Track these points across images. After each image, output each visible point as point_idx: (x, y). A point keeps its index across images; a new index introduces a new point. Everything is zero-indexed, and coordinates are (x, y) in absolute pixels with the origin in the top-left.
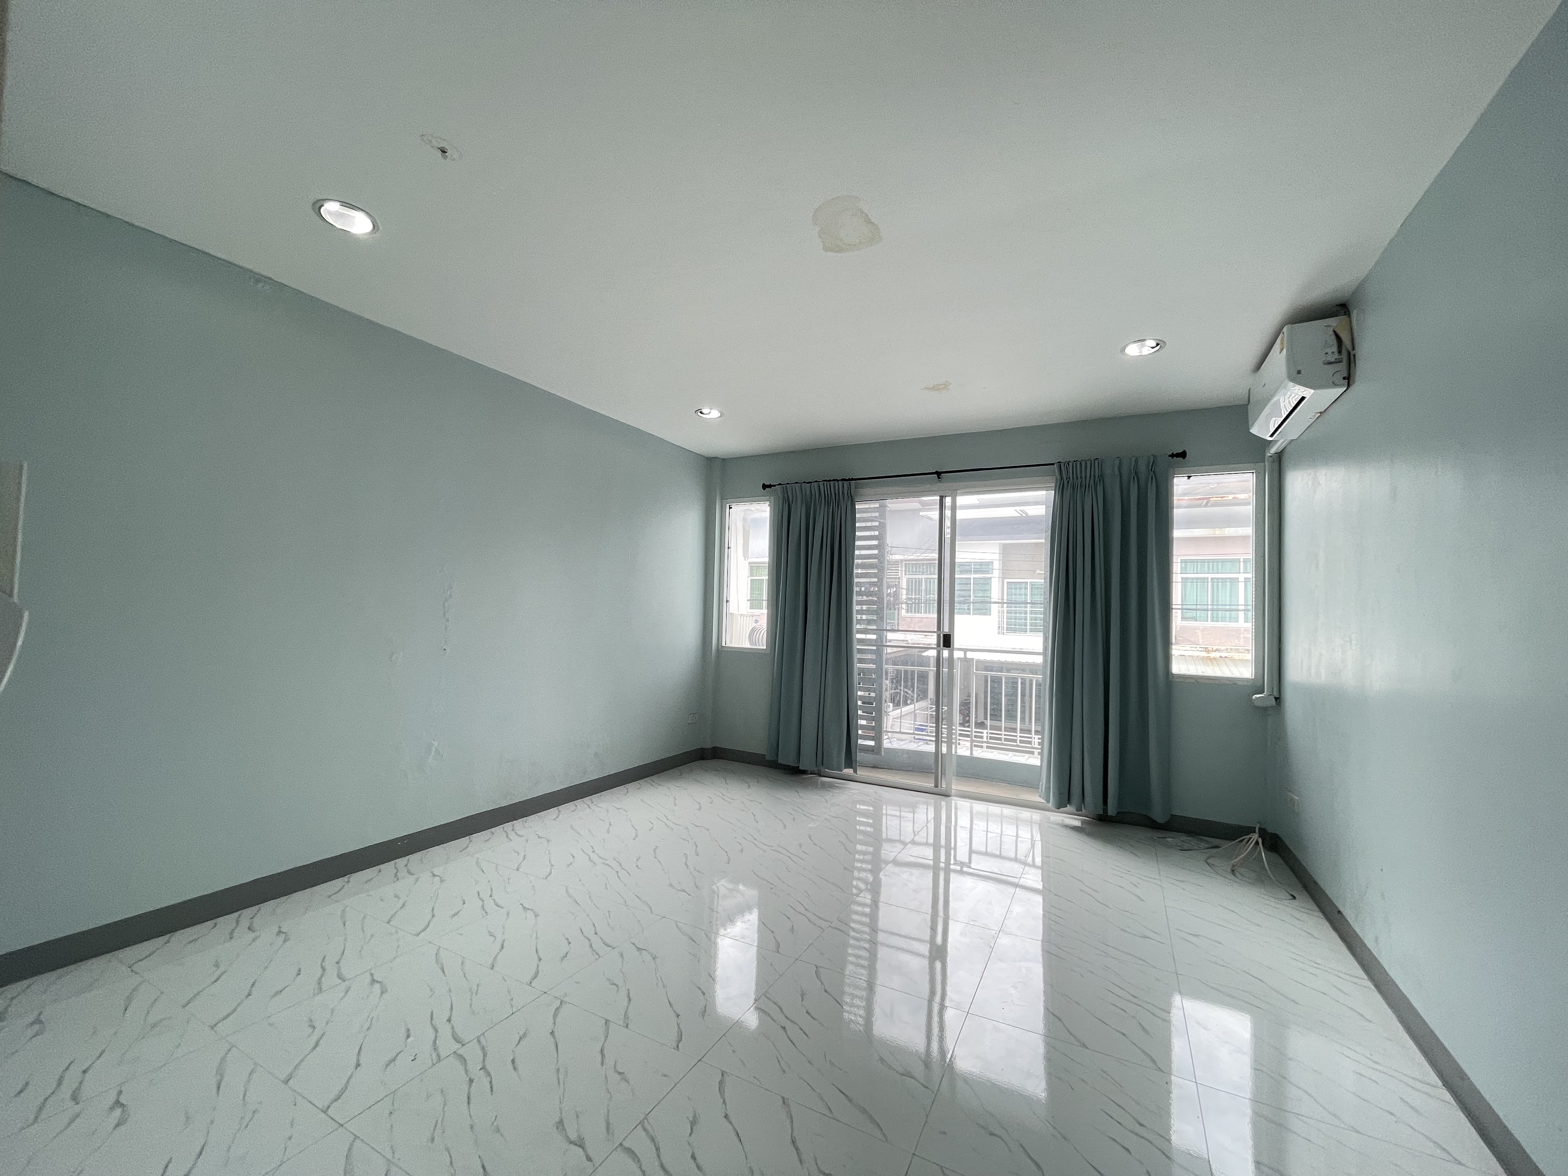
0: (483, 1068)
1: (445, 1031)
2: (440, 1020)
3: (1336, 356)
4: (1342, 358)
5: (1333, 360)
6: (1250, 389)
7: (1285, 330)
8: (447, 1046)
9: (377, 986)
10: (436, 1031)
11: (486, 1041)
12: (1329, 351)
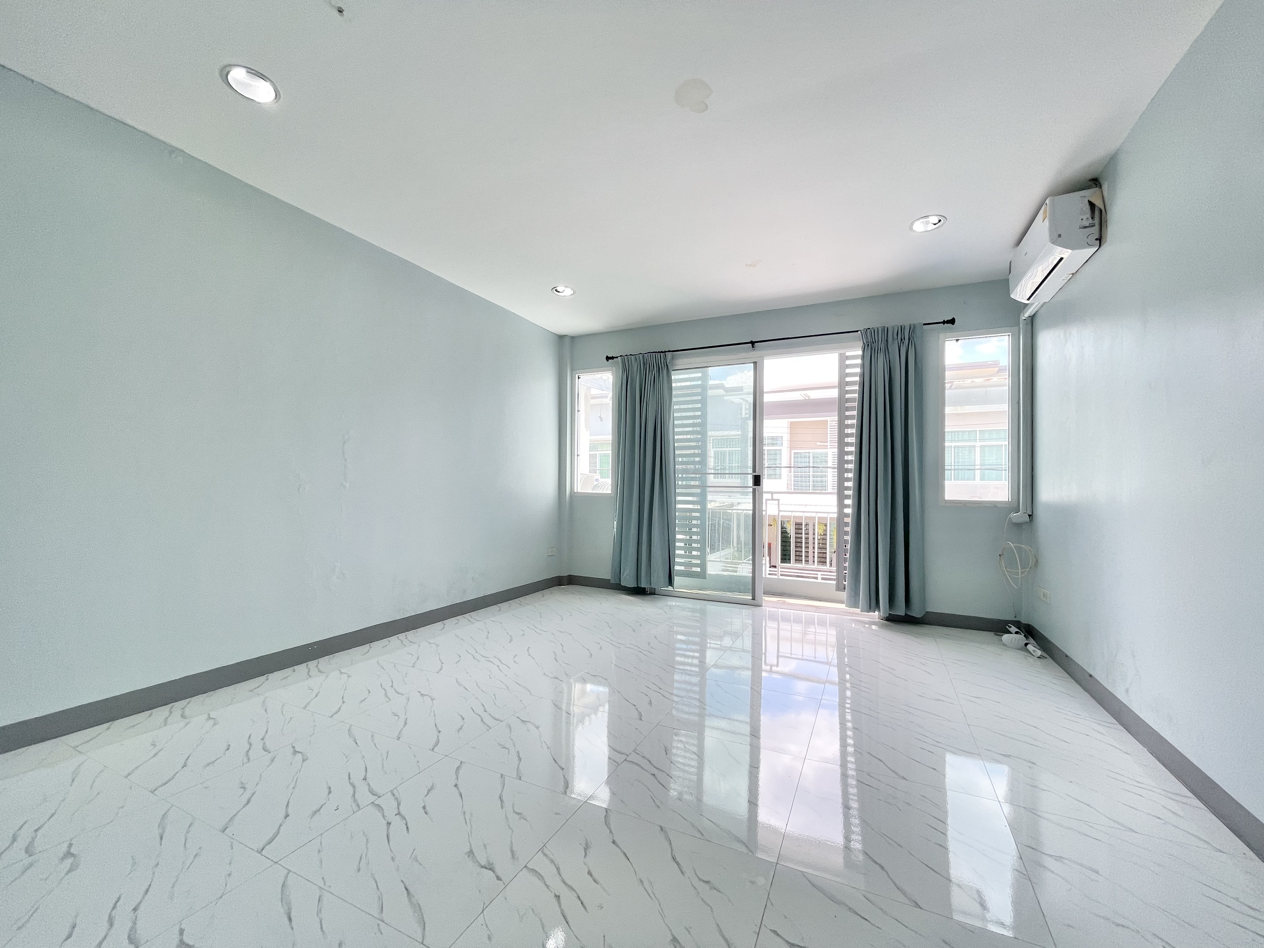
0: (399, 814)
1: (362, 789)
2: (357, 779)
3: (1091, 221)
4: (1094, 223)
5: (1088, 225)
6: (1011, 262)
7: (1047, 201)
8: (364, 797)
9: (299, 757)
10: (354, 787)
11: (399, 794)
12: (1085, 217)
